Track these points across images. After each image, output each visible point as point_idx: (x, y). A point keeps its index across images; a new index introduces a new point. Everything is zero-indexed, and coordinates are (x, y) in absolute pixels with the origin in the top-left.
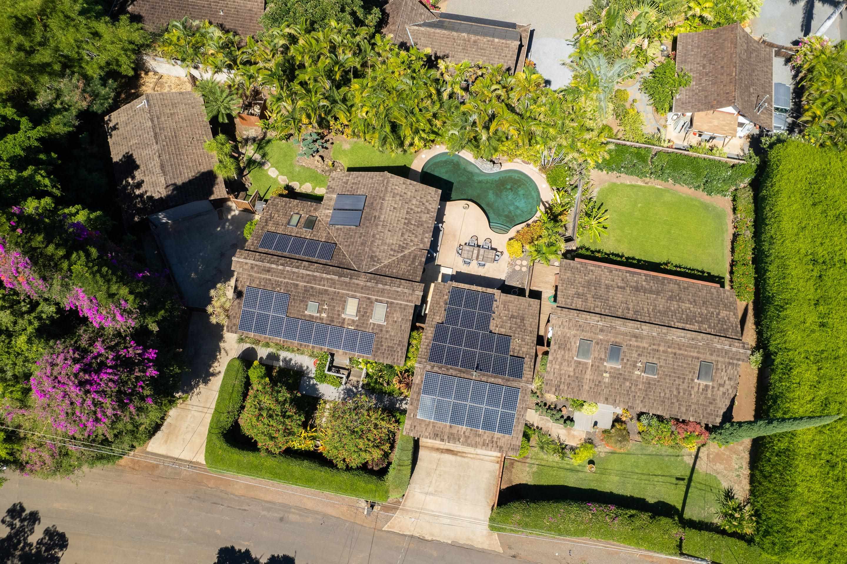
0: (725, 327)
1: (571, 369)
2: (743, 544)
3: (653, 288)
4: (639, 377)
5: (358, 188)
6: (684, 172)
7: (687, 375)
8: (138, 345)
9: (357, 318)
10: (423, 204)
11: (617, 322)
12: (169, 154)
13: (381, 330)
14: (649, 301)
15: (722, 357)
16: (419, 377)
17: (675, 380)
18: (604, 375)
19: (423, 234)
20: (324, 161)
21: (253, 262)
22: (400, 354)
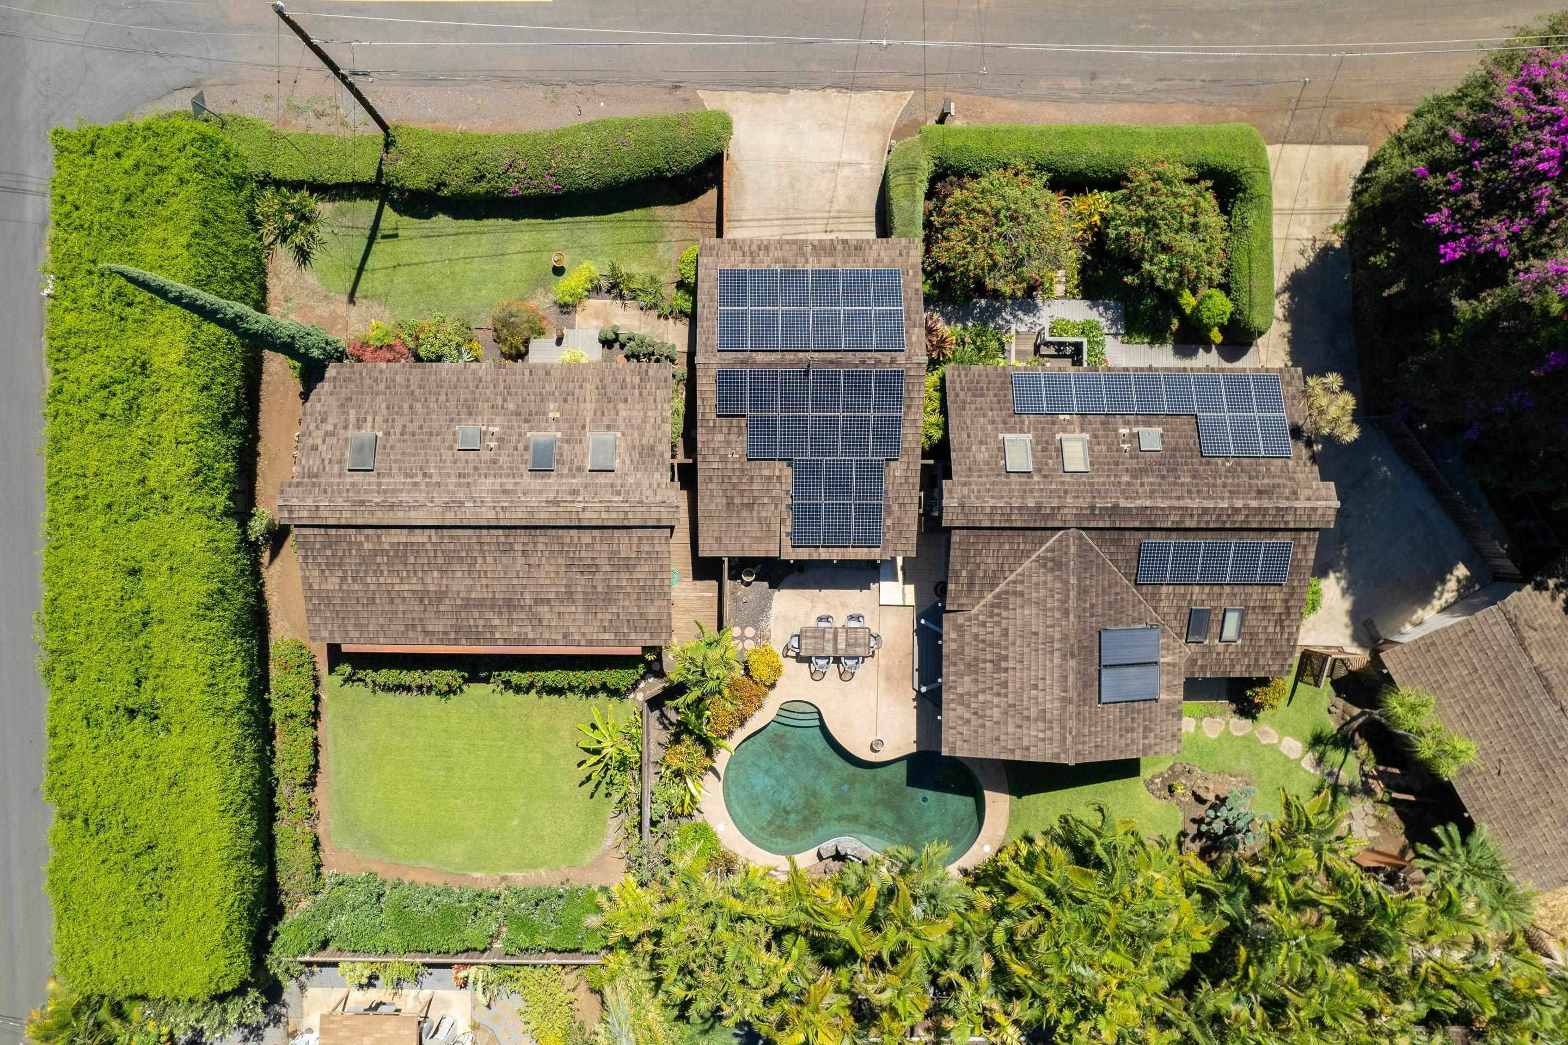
0: (329, 553)
1: (623, 414)
2: (277, 174)
3: (477, 615)
4: (491, 422)
5: (1121, 720)
6: (428, 908)
7: (399, 441)
8: (1492, 253)
9: (1058, 437)
10: (976, 713)
11: (546, 516)
12: (1541, 721)
13: (1005, 422)
14: (484, 581)
15: (332, 484)
16: (914, 339)
17: (421, 428)
18: (558, 415)
19: (962, 647)
20: (1194, 794)
21: (1297, 504)
22: (958, 386)
